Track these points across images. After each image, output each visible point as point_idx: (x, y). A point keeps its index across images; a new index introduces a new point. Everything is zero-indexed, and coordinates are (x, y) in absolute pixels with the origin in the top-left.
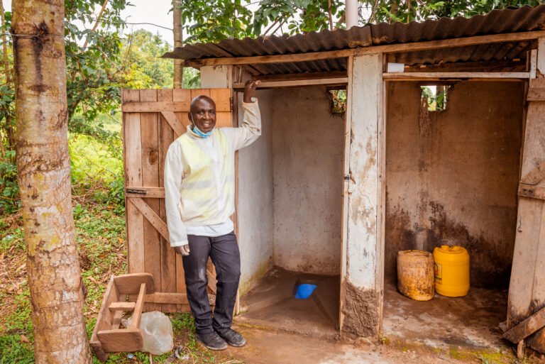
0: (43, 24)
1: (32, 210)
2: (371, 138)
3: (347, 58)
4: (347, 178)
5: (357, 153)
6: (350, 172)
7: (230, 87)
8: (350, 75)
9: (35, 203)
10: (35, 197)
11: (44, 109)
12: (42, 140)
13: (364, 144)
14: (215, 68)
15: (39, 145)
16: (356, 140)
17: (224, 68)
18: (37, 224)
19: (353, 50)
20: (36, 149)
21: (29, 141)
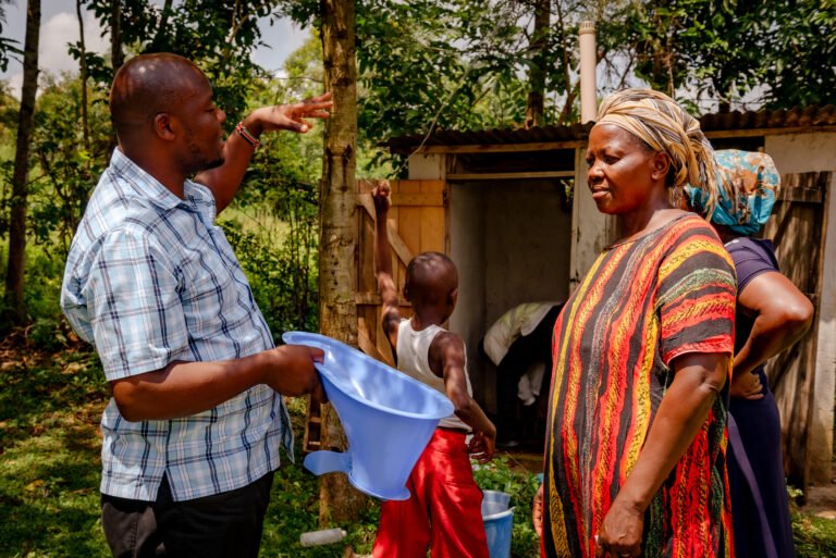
0: (349, 146)
1: (333, 273)
2: (598, 237)
3: (573, 151)
4: (574, 280)
5: (584, 253)
6: (577, 274)
7: (443, 177)
8: (577, 168)
9: (335, 268)
10: (336, 264)
11: (346, 203)
12: (344, 224)
13: (592, 242)
14: (426, 157)
15: (342, 227)
16: (582, 238)
17: (437, 157)
18: (336, 283)
19: (580, 142)
20: (339, 230)
21: (336, 225)
